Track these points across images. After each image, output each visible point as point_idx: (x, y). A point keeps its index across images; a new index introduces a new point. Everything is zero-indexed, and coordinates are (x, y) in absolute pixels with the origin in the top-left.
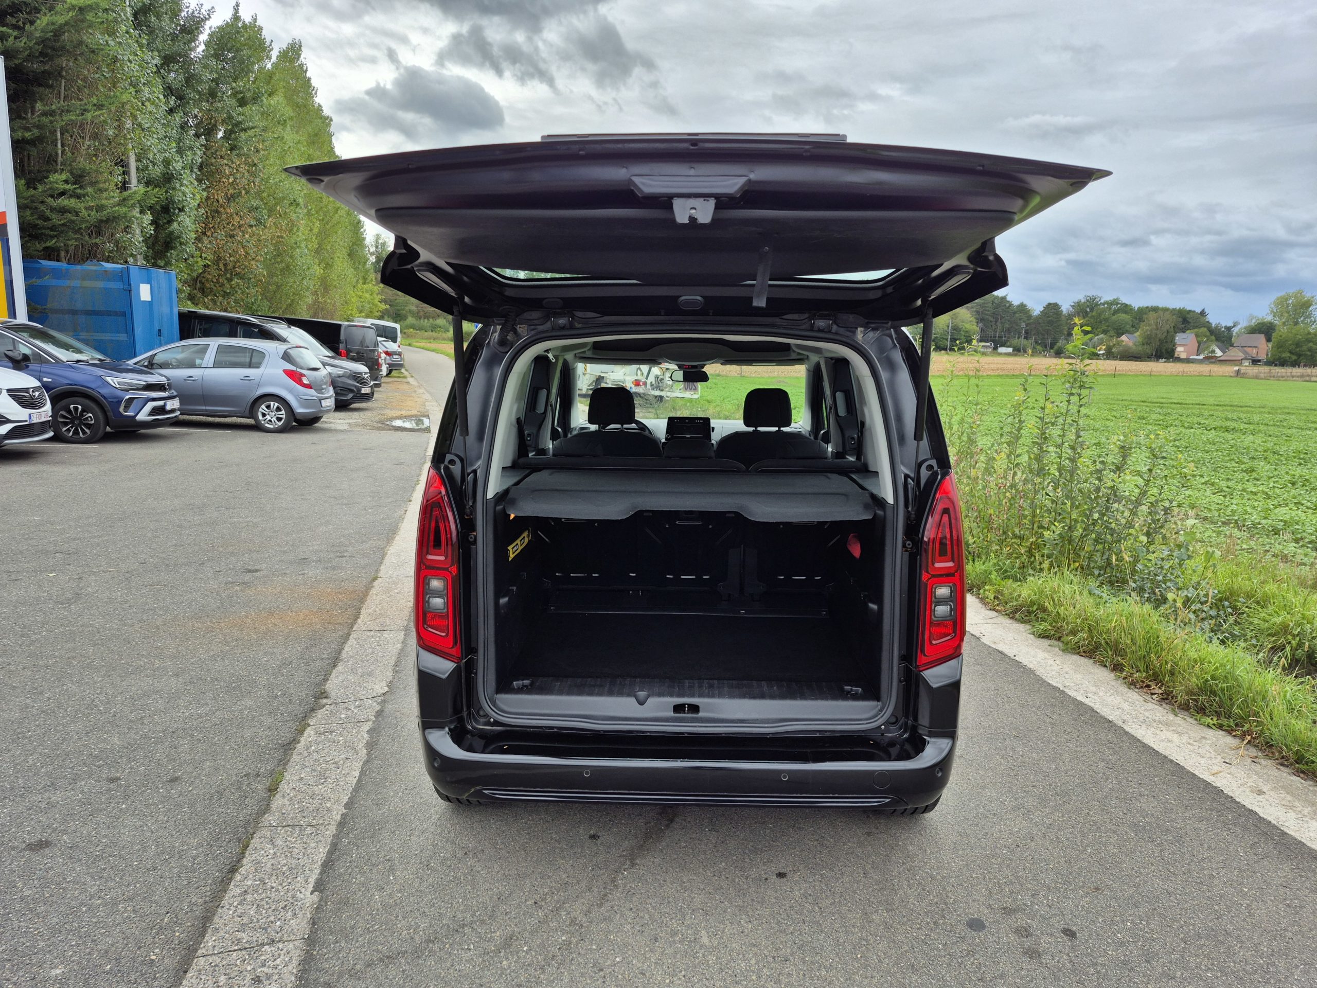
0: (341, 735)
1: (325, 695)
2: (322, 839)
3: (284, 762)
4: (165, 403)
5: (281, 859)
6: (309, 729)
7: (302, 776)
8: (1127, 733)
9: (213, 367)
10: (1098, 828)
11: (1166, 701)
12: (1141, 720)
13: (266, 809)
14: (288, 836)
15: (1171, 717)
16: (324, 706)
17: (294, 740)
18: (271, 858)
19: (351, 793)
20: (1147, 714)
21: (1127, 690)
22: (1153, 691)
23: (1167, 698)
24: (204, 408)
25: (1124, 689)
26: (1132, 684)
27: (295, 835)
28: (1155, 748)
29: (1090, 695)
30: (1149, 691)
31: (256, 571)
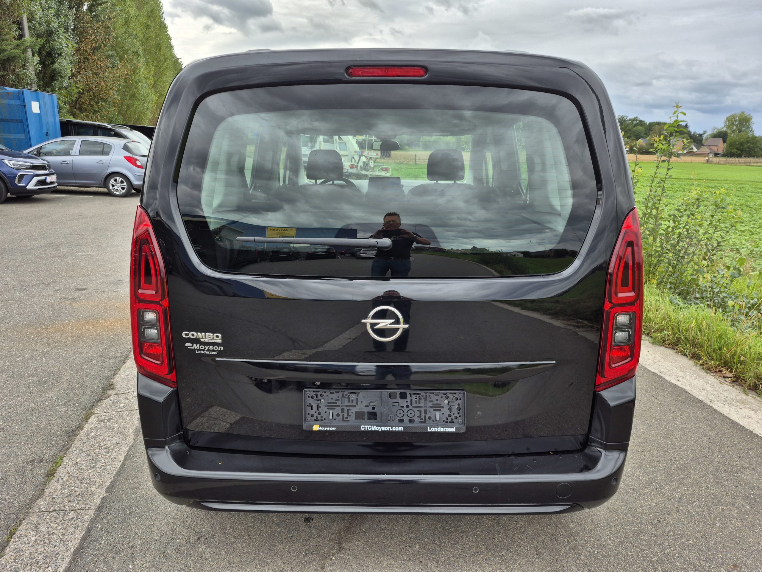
0: (117, 422)
1: (112, 387)
2: (80, 524)
3: (65, 448)
4: (46, 178)
5: (40, 546)
6: (93, 417)
7: (78, 460)
8: (716, 411)
9: (79, 155)
10: (719, 501)
11: (736, 383)
12: (723, 398)
13: (39, 494)
14: (52, 522)
15: (744, 396)
16: (109, 396)
17: (79, 427)
18: (32, 546)
19: (114, 477)
20: (726, 394)
21: (705, 374)
22: (725, 375)
23: (738, 380)
24: (74, 181)
25: (703, 373)
26: (709, 370)
27: (58, 521)
28: (741, 424)
29: (680, 379)
30: (722, 375)
31: (85, 289)
